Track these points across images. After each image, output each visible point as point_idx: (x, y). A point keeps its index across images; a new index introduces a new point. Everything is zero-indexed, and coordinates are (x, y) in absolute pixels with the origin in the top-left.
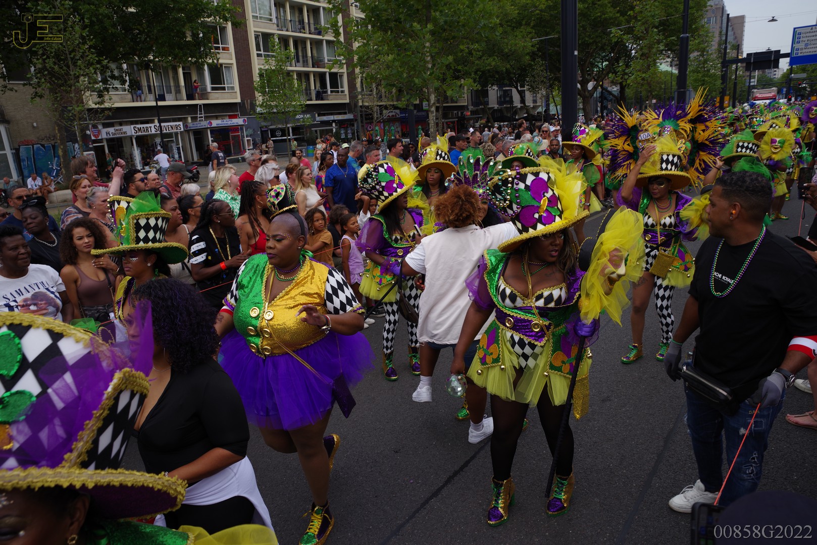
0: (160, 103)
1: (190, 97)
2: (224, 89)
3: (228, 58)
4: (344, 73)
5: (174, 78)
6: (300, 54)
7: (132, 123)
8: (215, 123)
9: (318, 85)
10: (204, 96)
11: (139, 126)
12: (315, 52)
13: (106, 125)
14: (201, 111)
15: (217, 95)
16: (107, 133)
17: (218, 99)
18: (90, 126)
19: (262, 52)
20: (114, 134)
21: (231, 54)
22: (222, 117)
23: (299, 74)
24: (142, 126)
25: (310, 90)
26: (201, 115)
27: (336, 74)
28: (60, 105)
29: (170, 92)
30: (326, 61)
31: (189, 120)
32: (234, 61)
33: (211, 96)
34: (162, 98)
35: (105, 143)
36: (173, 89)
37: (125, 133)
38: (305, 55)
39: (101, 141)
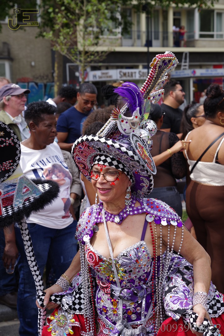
2: (212, 36)
7: (118, 67)
8: (199, 72)
10: (191, 43)
11: (125, 71)
13: (94, 68)
14: (186, 59)
15: (204, 43)
16: (95, 76)
17: (204, 47)
18: (80, 68)
20: (100, 77)
22: (207, 67)
24: (127, 71)
26: (185, 64)
28: (71, 39)
29: (157, 38)
33: (198, 43)
34: (149, 44)
36: (161, 35)
37: (110, 77)
39: (88, 82)
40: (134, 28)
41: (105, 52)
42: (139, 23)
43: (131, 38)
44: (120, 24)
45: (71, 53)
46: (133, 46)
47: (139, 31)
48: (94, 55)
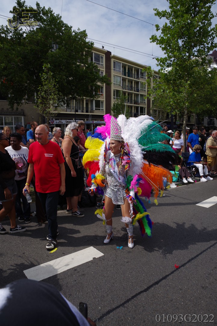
0: (76, 113)
1: (87, 111)
2: (100, 109)
3: (103, 98)
4: (146, 107)
5: (82, 104)
6: (130, 99)
7: (65, 119)
8: (95, 122)
9: (135, 111)
10: (92, 111)
12: (135, 98)
13: (56, 119)
14: (90, 117)
15: (97, 112)
16: (56, 122)
17: (97, 113)
18: (51, 119)
19: (115, 97)
20: (59, 123)
21: (104, 97)
22: (98, 120)
23: (129, 106)
24: (68, 120)
25: (132, 113)
26: (90, 119)
27: (143, 107)
28: (43, 108)
29: (80, 109)
30: (139, 102)
31: (86, 120)
32: (105, 100)
33: (95, 112)
34: (77, 111)
35: (55, 126)
36: (81, 108)
37: (62, 122)
38: (131, 99)
39: (54, 124)
40: (72, 105)
41: (57, 113)
42: (73, 103)
43: (70, 109)
44: (65, 103)
45: (44, 113)
46: (71, 112)
47: (73, 106)
48: (52, 114)
